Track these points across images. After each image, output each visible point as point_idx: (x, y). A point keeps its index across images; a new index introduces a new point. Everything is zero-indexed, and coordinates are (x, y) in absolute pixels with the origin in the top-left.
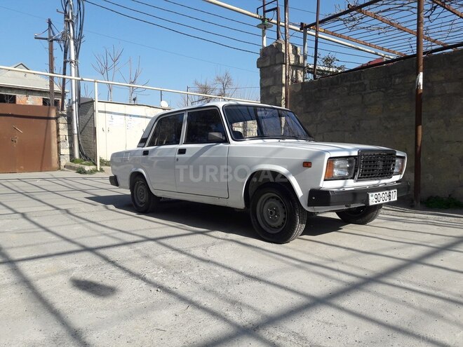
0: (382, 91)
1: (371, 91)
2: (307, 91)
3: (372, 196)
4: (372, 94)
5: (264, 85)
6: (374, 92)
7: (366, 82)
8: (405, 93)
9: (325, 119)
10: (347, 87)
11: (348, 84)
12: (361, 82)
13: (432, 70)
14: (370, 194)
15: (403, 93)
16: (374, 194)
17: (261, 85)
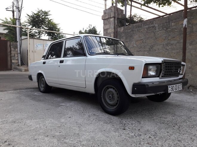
0: (165, 30)
1: (158, 30)
2: (126, 31)
3: (170, 87)
4: (159, 31)
5: (105, 28)
6: (160, 30)
7: (156, 25)
8: (177, 30)
9: (135, 45)
10: (146, 28)
11: (147, 26)
12: (154, 25)
13: (192, 17)
14: (169, 86)
15: (176, 31)
16: (171, 86)
17: (104, 28)
